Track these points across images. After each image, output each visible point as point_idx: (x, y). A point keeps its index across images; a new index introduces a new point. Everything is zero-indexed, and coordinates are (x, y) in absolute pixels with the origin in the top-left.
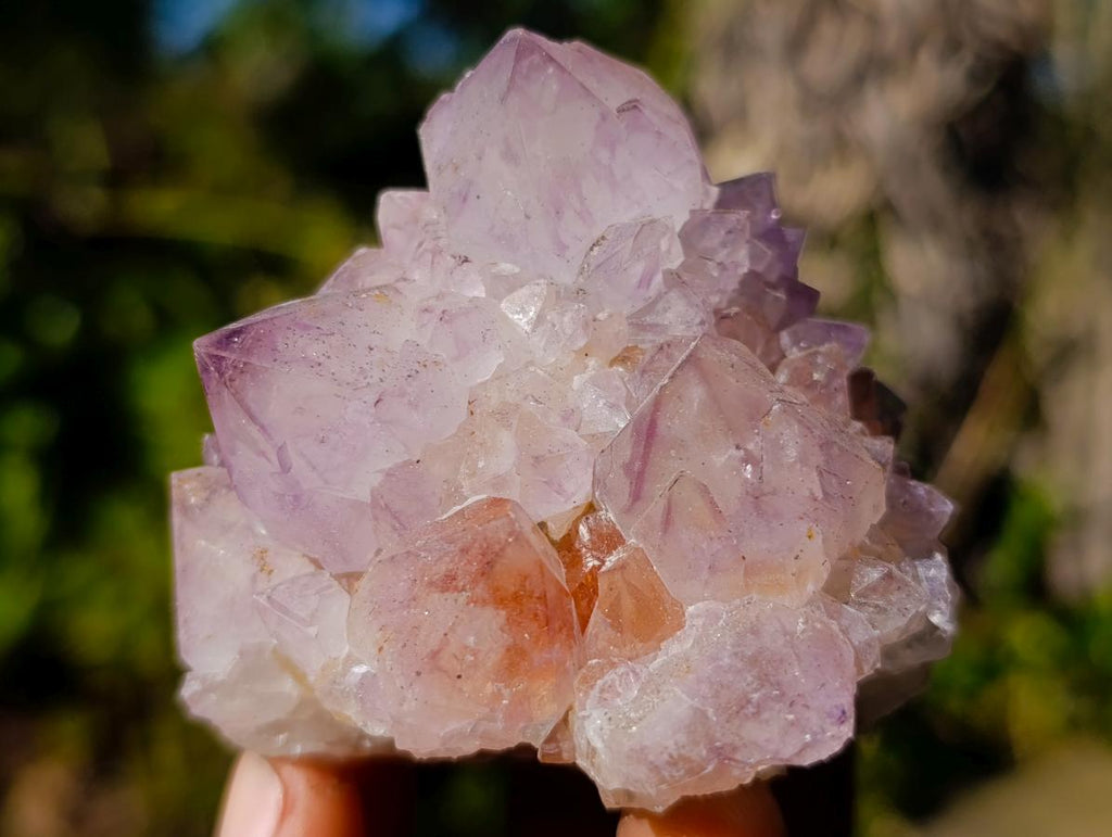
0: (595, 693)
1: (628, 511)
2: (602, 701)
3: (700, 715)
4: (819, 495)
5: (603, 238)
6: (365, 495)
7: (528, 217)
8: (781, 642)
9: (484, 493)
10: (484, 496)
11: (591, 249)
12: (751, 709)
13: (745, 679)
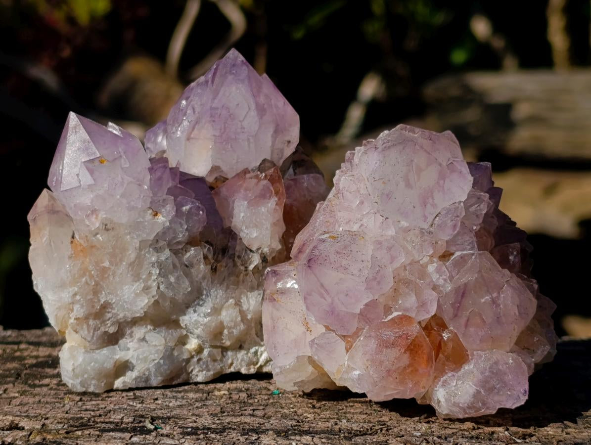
0: (440, 383)
1: (451, 320)
2: (443, 386)
3: (478, 392)
4: (517, 314)
5: (440, 213)
6: (358, 311)
7: (414, 207)
8: (505, 367)
9: (400, 312)
10: (400, 313)
11: (435, 218)
12: (496, 391)
13: (494, 381)
